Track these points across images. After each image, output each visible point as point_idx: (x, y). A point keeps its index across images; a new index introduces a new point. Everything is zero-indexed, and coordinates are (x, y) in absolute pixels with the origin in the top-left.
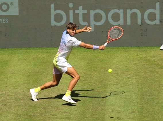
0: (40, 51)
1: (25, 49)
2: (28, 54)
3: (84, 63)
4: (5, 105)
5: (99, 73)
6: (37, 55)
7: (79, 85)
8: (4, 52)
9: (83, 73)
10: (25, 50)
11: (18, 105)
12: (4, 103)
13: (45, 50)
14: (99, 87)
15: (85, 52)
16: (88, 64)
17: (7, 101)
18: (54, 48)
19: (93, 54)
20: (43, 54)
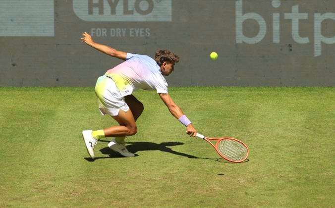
0: (212, 92)
1: (183, 88)
2: (190, 98)
3: (299, 118)
4: (142, 200)
5: (331, 138)
6: (208, 100)
7: (290, 161)
8: (142, 94)
9: (299, 137)
10: (184, 90)
11: (168, 200)
12: (141, 196)
13: (223, 92)
14: (329, 168)
15: (304, 97)
16: (307, 120)
17: (148, 191)
18: (241, 88)
19: (319, 101)
20: (220, 100)
